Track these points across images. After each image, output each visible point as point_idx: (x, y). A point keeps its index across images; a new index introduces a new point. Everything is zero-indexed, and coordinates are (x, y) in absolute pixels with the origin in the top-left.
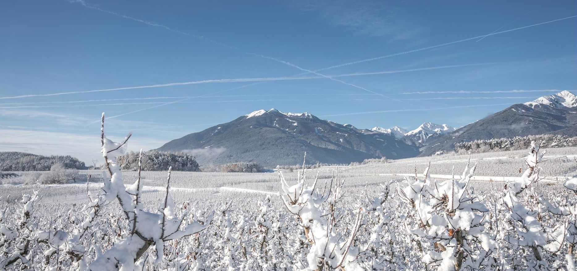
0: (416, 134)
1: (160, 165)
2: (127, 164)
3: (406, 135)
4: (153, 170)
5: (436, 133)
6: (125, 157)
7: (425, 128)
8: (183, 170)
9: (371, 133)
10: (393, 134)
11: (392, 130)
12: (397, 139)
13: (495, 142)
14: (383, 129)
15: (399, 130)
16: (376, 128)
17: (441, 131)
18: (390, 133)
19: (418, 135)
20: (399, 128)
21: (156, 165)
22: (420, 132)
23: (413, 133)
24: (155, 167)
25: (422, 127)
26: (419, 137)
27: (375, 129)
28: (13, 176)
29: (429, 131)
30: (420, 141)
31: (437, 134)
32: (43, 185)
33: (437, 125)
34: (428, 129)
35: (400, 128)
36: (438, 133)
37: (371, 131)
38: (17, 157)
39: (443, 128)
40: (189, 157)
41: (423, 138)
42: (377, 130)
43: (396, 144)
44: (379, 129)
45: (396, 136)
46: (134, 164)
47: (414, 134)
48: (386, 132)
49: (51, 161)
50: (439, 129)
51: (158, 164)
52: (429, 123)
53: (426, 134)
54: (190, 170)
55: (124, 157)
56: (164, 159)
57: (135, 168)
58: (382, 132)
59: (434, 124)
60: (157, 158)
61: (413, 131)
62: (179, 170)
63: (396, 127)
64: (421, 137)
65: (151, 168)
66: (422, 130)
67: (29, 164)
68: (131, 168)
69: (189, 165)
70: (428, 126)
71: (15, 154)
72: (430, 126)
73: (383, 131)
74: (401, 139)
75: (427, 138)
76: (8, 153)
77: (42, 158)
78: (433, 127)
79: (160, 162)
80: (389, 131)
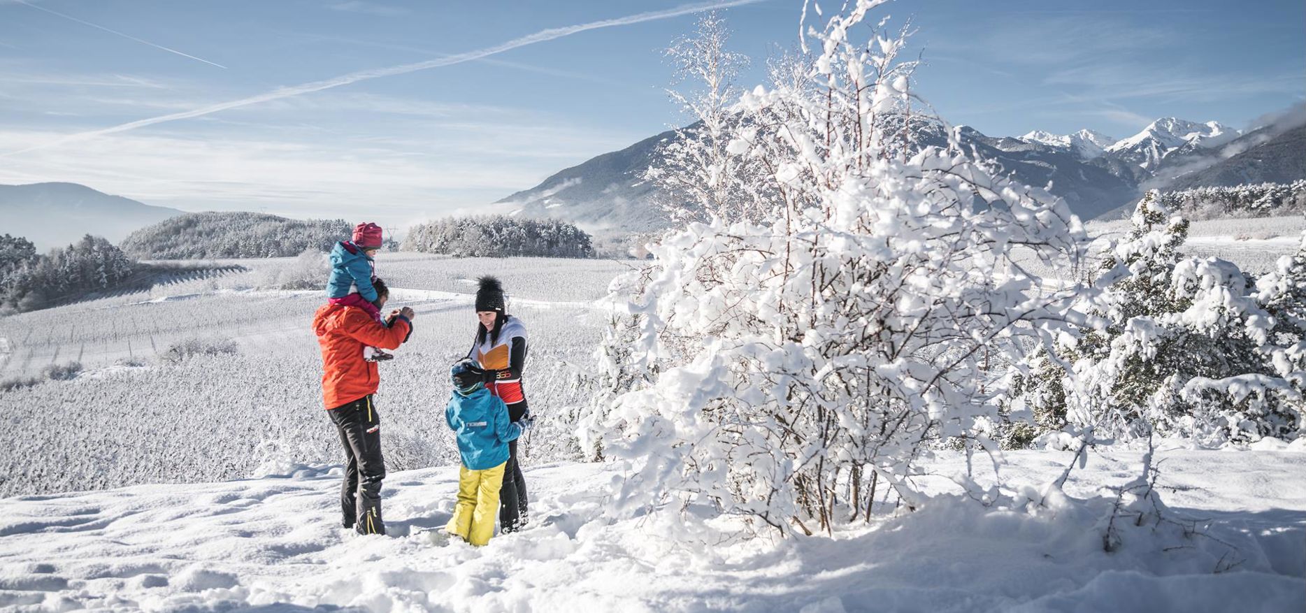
0: (1135, 148)
1: (505, 246)
2: (443, 243)
3: (1108, 149)
4: (491, 255)
5: (1187, 144)
6: (439, 228)
7: (1160, 133)
8: (549, 255)
9: (1021, 149)
10: (1077, 147)
11: (1075, 139)
12: (1084, 159)
13: (1247, 193)
14: (1051, 136)
15: (1091, 137)
16: (1033, 133)
17: (1201, 138)
18: (1068, 146)
19: (1139, 150)
20: (1091, 132)
21: (496, 244)
22: (1146, 143)
23: (1126, 146)
24: (495, 248)
25: (1151, 131)
26: (1143, 154)
27: (1032, 137)
28: (237, 271)
29: (1169, 139)
30: (1144, 165)
31: (1190, 147)
32: (285, 291)
33: (1193, 124)
34: (1167, 136)
35: (1095, 134)
36: (1193, 143)
37: (1021, 142)
38: (247, 223)
39: (1209, 130)
40: (563, 228)
41: (1152, 157)
42: (1036, 139)
43: (1081, 172)
44: (1041, 136)
45: (1082, 152)
46: (455, 243)
47: (1129, 146)
48: (1057, 144)
49: (307, 233)
50: (1196, 135)
51: (501, 242)
52: (1172, 120)
53: (1162, 148)
54: (563, 255)
55: (437, 227)
56: (511, 233)
57: (458, 251)
58: (1050, 143)
59: (1184, 122)
60: (499, 230)
61: (1126, 140)
62: (541, 255)
63: (1085, 131)
64: (1148, 155)
65: (488, 251)
66: (1151, 137)
67: (268, 239)
68: (449, 252)
69: (561, 244)
70: (1168, 126)
71: (244, 216)
72: (1174, 126)
73: (1051, 140)
74: (1096, 159)
75: (1163, 157)
76: (231, 215)
77: (293, 226)
78: (1182, 130)
79: (505, 238)
80: (1067, 140)
